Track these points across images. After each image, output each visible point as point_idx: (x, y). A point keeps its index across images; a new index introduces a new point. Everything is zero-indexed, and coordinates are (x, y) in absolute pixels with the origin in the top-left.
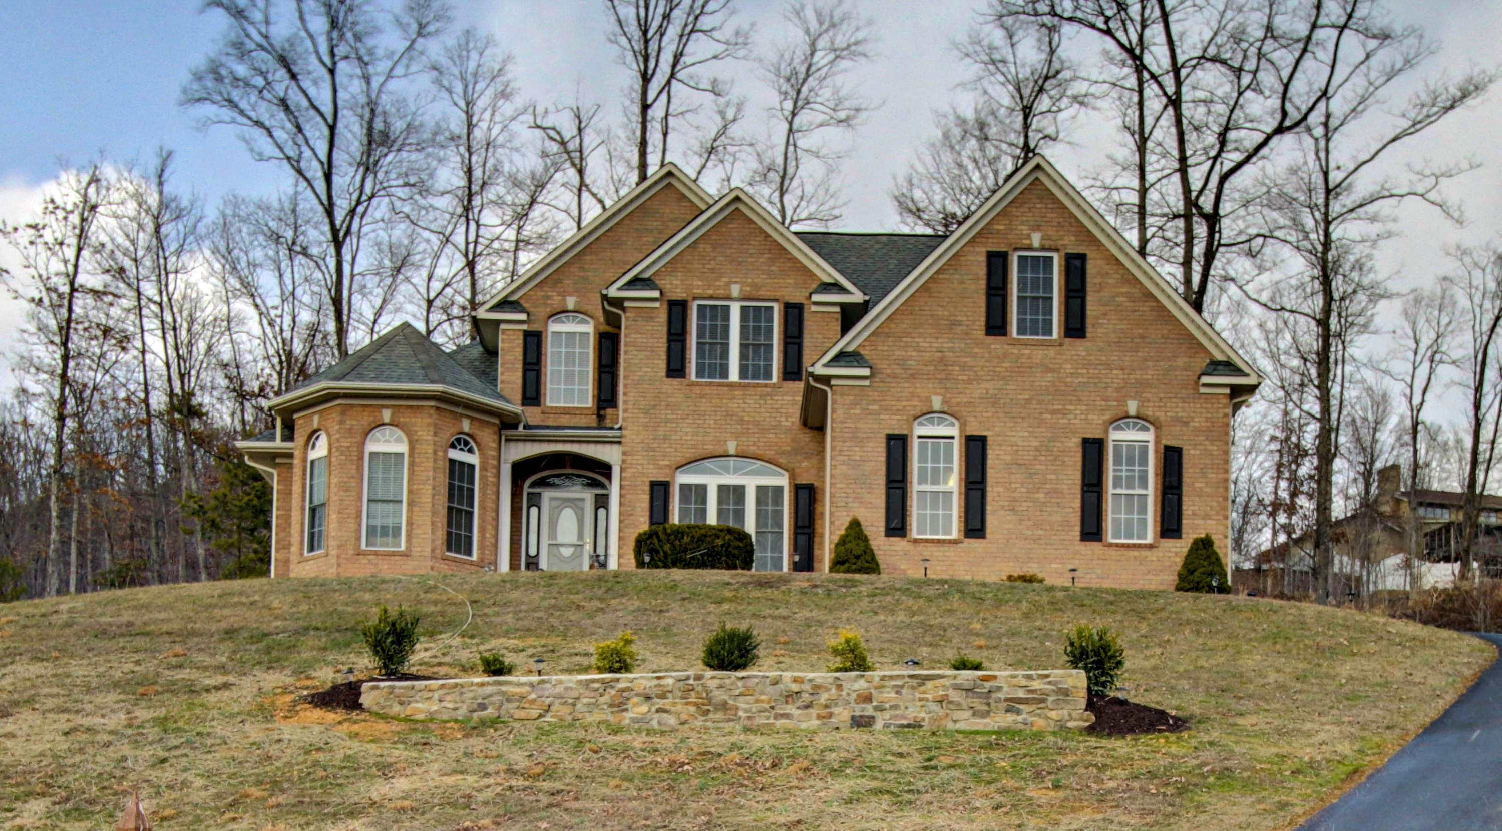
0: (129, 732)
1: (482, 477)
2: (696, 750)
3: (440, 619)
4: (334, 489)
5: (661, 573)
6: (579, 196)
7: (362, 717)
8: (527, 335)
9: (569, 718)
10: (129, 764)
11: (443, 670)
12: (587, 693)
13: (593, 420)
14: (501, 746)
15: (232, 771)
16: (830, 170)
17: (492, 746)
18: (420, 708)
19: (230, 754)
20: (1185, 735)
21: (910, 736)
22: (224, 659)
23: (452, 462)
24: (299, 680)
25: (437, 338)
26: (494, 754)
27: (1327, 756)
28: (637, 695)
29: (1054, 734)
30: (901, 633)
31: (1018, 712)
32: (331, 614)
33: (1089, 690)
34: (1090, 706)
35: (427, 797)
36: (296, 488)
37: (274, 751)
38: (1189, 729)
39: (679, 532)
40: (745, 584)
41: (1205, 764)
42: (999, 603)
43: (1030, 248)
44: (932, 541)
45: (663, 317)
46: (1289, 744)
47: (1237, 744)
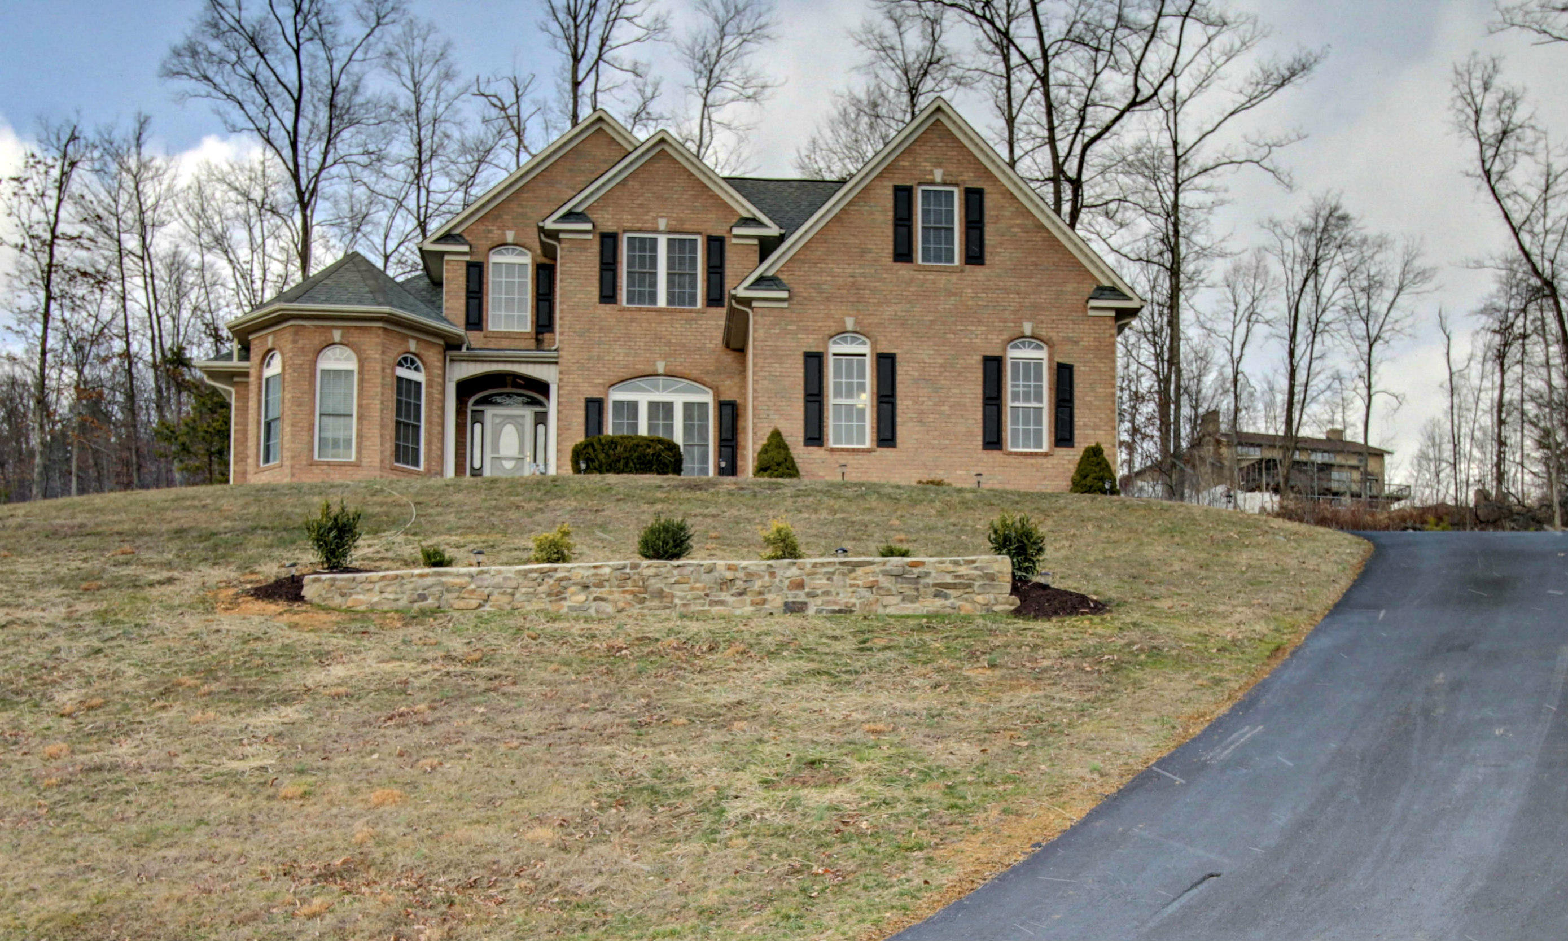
0: (67, 624)
1: (428, 394)
2: (634, 635)
3: (385, 518)
4: (288, 404)
5: (596, 477)
6: (518, 156)
7: (304, 608)
8: (469, 265)
9: (508, 608)
10: (63, 655)
11: (385, 564)
12: (526, 583)
13: (532, 343)
14: (439, 634)
15: (167, 660)
16: (741, 140)
17: (431, 634)
18: (361, 600)
19: (166, 644)
20: (1108, 616)
21: (842, 620)
22: (171, 556)
23: (400, 379)
24: (244, 574)
25: (390, 273)
26: (433, 641)
27: (1248, 634)
28: (574, 584)
29: (982, 616)
30: (825, 529)
31: (946, 597)
32: (280, 515)
33: (1013, 575)
34: (1015, 590)
35: (363, 684)
36: (253, 404)
37: (211, 640)
38: (1110, 611)
39: (613, 443)
40: (676, 487)
41: (1132, 643)
42: (914, 503)
43: (932, 183)
44: (847, 450)
45: (595, 248)
46: (1208, 624)
47: (1159, 623)
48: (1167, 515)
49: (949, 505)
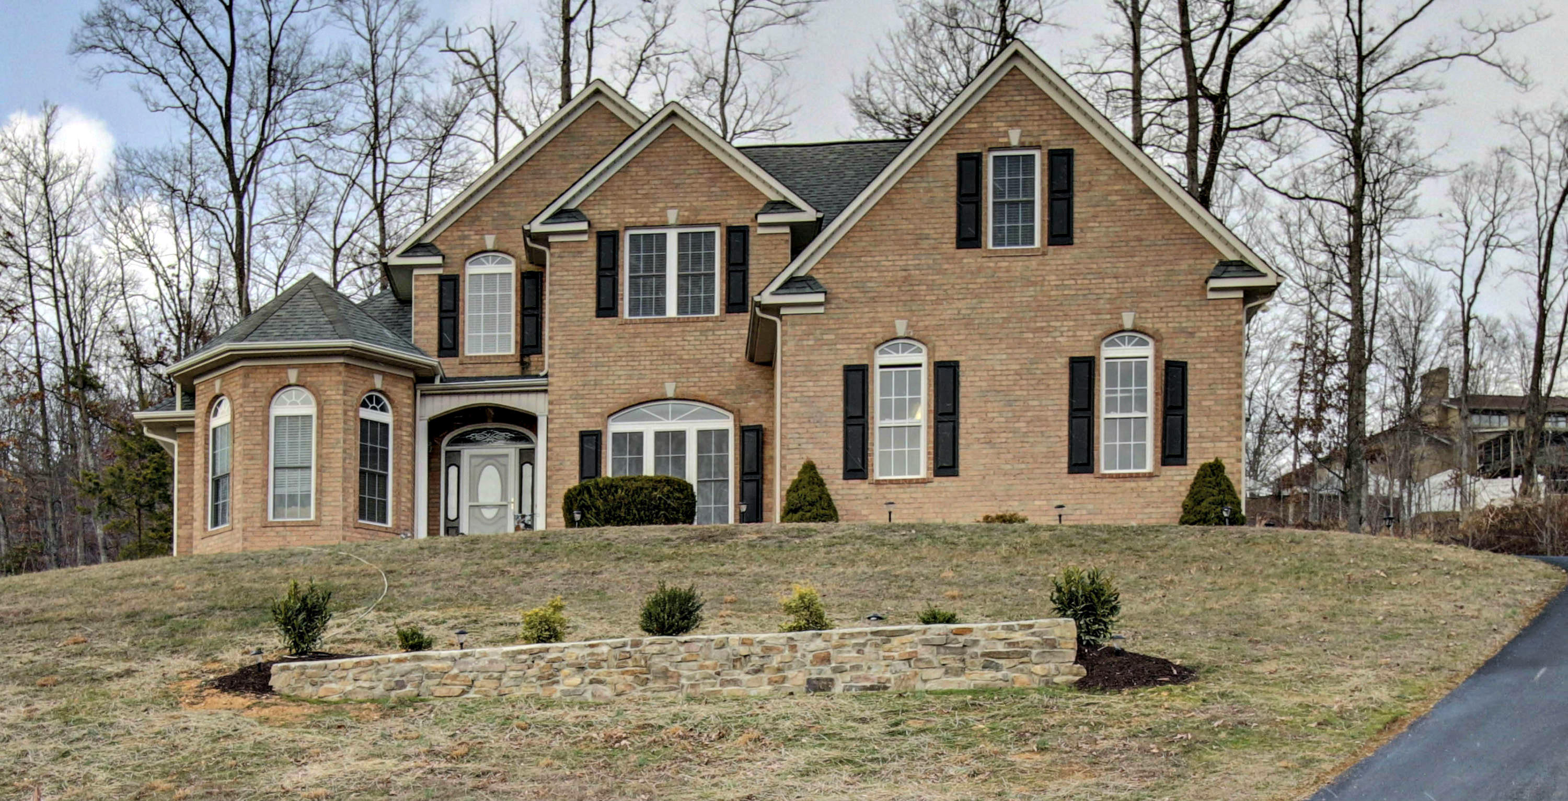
0: (29, 725)
1: (396, 437)
2: (634, 723)
3: (354, 592)
4: (238, 458)
5: (594, 531)
6: (496, 125)
7: (272, 700)
8: (442, 279)
9: (495, 693)
10: (30, 758)
11: (357, 647)
12: (514, 666)
13: (516, 369)
14: (421, 727)
15: (137, 762)
16: (776, 76)
17: (411, 727)
18: (333, 689)
19: (133, 745)
20: (1192, 686)
21: (873, 699)
22: (126, 645)
23: (364, 421)
24: (205, 663)
25: (345, 288)
26: (414, 734)
27: (1361, 703)
28: (568, 665)
29: (1038, 691)
30: (862, 586)
31: (998, 668)
32: (238, 591)
33: (1079, 640)
34: (1080, 657)
35: (343, 784)
36: (198, 459)
37: (180, 738)
38: (1197, 679)
39: (612, 486)
40: (686, 540)
41: (1215, 718)
42: (975, 547)
43: (1008, 147)
44: (897, 482)
45: (592, 251)
46: (1315, 692)
47: (1253, 693)
48: (1297, 549)
49: (1018, 549)
